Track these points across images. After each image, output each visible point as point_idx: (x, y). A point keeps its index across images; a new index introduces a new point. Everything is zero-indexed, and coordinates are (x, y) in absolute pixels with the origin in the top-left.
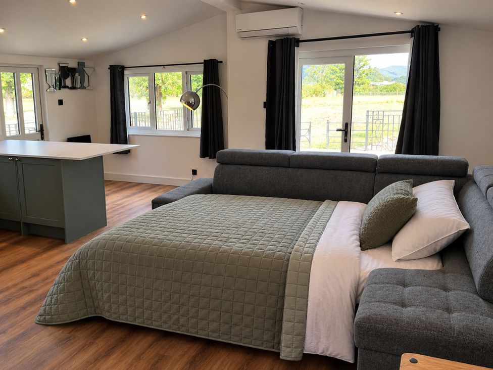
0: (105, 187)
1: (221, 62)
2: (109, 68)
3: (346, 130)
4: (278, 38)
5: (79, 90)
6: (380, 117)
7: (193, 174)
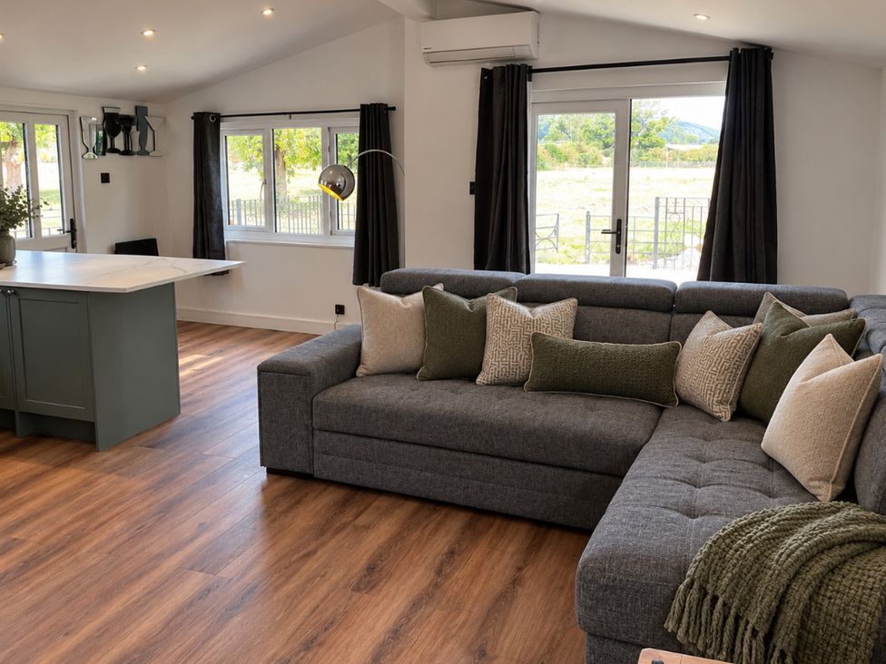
0: (178, 335)
1: (394, 109)
2: (192, 118)
3: (619, 232)
4: (498, 65)
5: (136, 156)
6: (680, 209)
7: (336, 313)
